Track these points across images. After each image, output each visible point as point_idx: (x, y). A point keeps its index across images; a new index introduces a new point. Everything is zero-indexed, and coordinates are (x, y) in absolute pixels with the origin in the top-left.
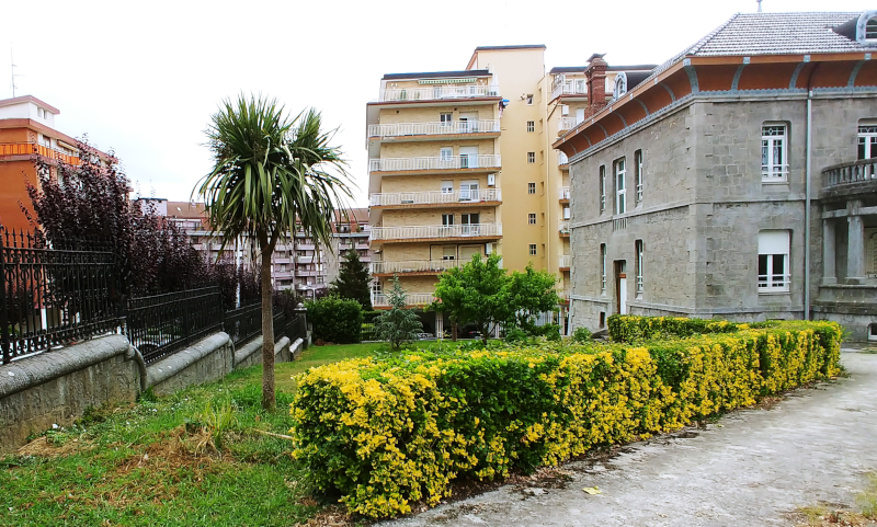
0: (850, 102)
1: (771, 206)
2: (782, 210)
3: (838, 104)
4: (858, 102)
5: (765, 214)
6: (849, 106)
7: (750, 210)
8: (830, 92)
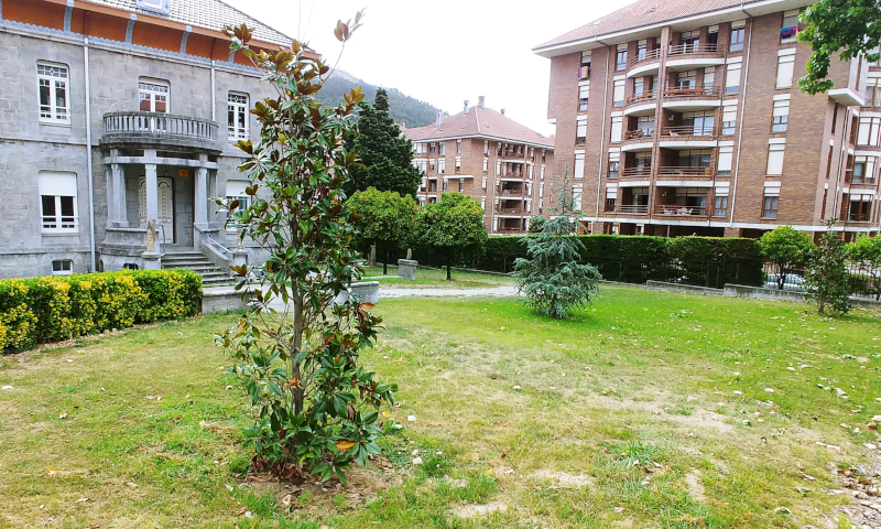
0: (130, 57)
1: (51, 147)
2: (62, 152)
3: (118, 57)
4: (138, 60)
5: (44, 155)
6: (129, 61)
7: (27, 149)
8: (107, 44)
